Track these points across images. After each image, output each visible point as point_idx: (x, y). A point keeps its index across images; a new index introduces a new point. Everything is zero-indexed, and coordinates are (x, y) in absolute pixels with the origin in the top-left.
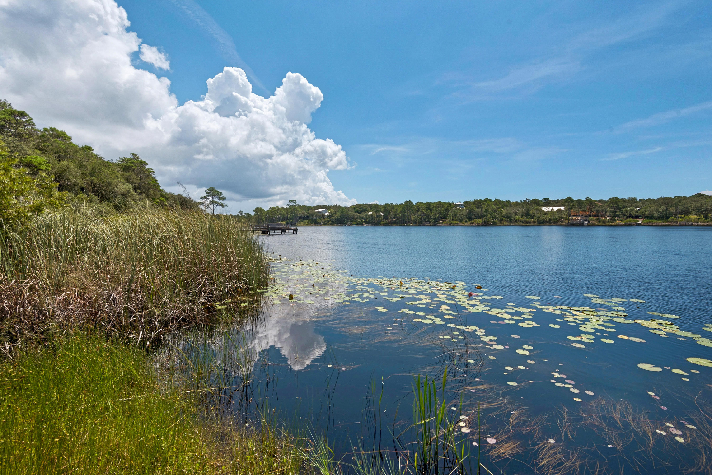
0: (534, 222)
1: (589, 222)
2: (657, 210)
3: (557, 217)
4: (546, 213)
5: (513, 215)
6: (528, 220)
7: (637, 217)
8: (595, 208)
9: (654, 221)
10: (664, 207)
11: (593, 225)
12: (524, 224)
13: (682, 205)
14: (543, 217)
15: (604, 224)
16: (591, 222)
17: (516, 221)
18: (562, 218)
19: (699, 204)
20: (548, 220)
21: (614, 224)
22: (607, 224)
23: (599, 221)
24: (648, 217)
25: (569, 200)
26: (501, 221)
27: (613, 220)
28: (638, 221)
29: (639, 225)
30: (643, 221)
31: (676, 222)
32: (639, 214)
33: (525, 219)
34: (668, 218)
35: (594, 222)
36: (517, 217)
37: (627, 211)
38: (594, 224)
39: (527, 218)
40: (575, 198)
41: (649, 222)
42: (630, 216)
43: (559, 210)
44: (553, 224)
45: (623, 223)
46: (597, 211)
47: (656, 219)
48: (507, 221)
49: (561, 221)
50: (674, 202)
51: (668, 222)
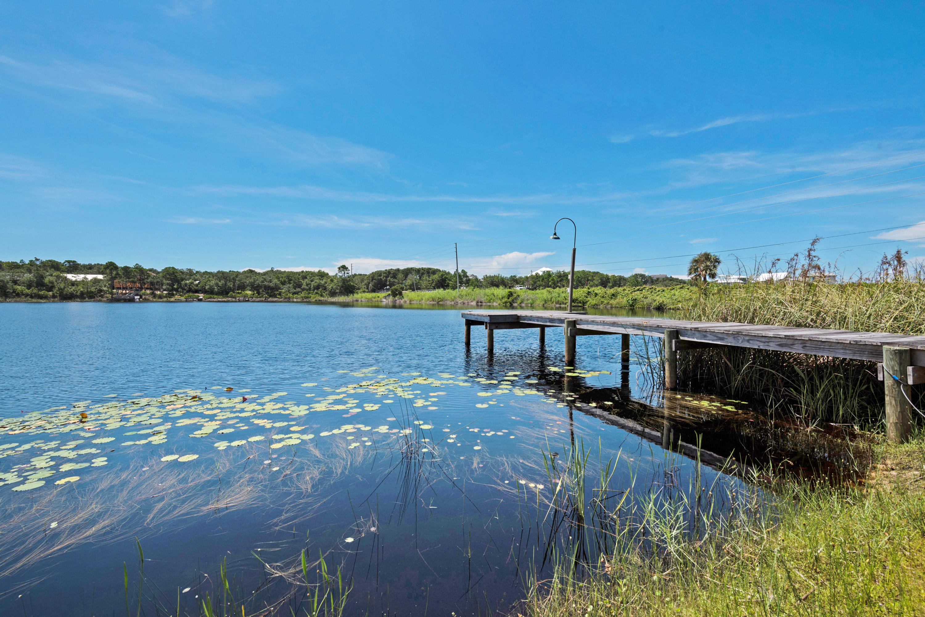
0: (54, 296)
1: (141, 297)
2: (217, 285)
3: (93, 289)
4: (73, 284)
5: (10, 285)
6: (42, 293)
7: (197, 291)
8: (147, 278)
9: (215, 296)
10: (223, 282)
11: (146, 300)
12: (34, 300)
13: (239, 281)
14: (71, 289)
15: (161, 300)
16: (143, 297)
17: (18, 295)
18: (101, 291)
19: (252, 280)
20: (78, 293)
21: (172, 299)
22: (165, 299)
23: (154, 295)
24: (208, 292)
25: (111, 266)
27: (171, 295)
28: (199, 296)
29: (200, 300)
30: (204, 297)
31: (235, 297)
32: (199, 287)
33: (35, 291)
34: (227, 293)
35: (147, 297)
36: (19, 288)
37: (186, 284)
38: (148, 300)
39: (40, 290)
40: (120, 264)
41: (211, 298)
42: (190, 291)
43: (96, 281)
44: (87, 299)
45: (183, 298)
46: (152, 283)
47: (216, 295)
49: (100, 296)
50: (232, 277)
51: (228, 297)
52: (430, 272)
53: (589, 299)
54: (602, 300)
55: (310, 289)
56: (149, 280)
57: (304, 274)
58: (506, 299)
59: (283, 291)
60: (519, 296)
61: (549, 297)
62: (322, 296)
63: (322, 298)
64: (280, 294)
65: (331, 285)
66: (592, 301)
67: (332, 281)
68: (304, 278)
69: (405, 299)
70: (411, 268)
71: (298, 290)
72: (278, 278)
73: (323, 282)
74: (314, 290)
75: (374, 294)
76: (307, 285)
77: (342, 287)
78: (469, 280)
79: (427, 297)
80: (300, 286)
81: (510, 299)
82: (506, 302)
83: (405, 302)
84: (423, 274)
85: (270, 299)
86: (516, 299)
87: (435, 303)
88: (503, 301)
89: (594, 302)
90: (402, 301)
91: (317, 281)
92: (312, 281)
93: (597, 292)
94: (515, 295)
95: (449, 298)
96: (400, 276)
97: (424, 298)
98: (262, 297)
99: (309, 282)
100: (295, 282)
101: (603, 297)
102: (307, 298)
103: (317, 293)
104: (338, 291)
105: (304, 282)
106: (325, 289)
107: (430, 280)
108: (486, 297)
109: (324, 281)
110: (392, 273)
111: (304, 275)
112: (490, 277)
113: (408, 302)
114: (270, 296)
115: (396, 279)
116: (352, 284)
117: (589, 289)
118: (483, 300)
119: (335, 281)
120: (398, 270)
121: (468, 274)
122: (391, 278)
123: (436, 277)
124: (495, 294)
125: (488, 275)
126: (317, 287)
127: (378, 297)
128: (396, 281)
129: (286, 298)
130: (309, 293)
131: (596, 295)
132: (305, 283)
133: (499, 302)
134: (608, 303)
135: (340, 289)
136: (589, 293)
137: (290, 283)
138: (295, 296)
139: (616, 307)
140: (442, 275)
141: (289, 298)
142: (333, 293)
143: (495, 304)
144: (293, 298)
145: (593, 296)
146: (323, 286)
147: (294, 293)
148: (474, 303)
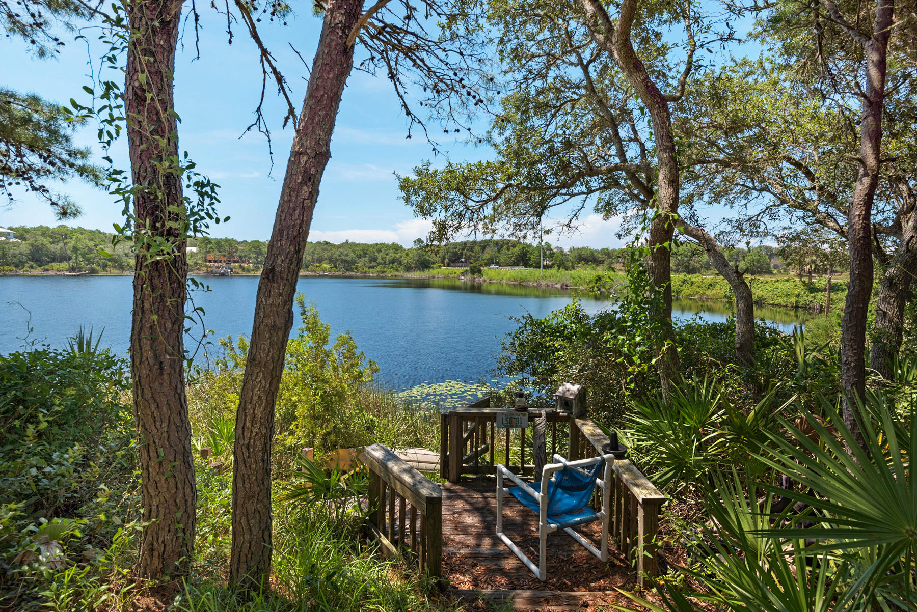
1: (232, 271)
8: (236, 252)
11: (237, 275)
13: (317, 254)
15: (245, 274)
16: (234, 270)
18: (196, 264)
19: (329, 253)
21: (259, 273)
22: (252, 273)
23: (242, 269)
25: (206, 241)
26: (104, 267)
27: (256, 269)
31: (315, 272)
34: (307, 267)
35: (237, 270)
38: (238, 273)
43: (191, 254)
46: (241, 257)
48: (115, 267)
49: (196, 269)
50: (311, 250)
51: (308, 271)
52: (510, 244)
53: (683, 288)
54: (698, 290)
55: (385, 263)
56: (238, 254)
57: (378, 247)
58: (593, 284)
59: (360, 265)
60: (607, 281)
62: (397, 270)
63: (397, 273)
64: (356, 268)
65: (407, 259)
66: (687, 291)
67: (407, 254)
68: (379, 251)
69: (485, 277)
70: (489, 241)
71: (374, 264)
72: (354, 251)
73: (398, 256)
74: (389, 264)
75: (450, 269)
76: (382, 259)
77: (418, 261)
78: (554, 253)
79: (508, 276)
80: (375, 260)
81: (598, 284)
82: (593, 287)
83: (485, 281)
84: (502, 246)
85: (347, 274)
86: (604, 283)
87: (516, 283)
88: (591, 285)
89: (689, 292)
90: (482, 279)
91: (392, 255)
92: (387, 255)
93: (693, 280)
94: (603, 279)
95: (532, 279)
96: (477, 248)
97: (505, 278)
98: (340, 271)
99: (384, 255)
100: (370, 256)
101: (699, 287)
102: (383, 272)
103: (392, 268)
104: (413, 266)
105: (380, 256)
106: (400, 263)
107: (510, 253)
108: (572, 280)
109: (399, 254)
110: (468, 245)
111: (379, 247)
112: (578, 249)
113: (488, 281)
114: (347, 270)
115: (473, 252)
116: (427, 258)
118: (568, 283)
119: (411, 255)
120: (475, 242)
121: (552, 247)
122: (467, 250)
123: (516, 250)
124: (582, 277)
125: (575, 247)
126: (393, 262)
127: (455, 273)
128: (473, 254)
129: (362, 273)
130: (384, 268)
131: (693, 283)
132: (380, 257)
133: (586, 286)
134: (704, 294)
135: (416, 264)
136: (684, 281)
137: (365, 257)
138: (371, 270)
139: (711, 299)
140: (523, 248)
141: (366, 273)
142: (408, 269)
143: (581, 287)
144: (369, 273)
145: (688, 285)
146: (398, 260)
147: (370, 267)
148: (559, 286)
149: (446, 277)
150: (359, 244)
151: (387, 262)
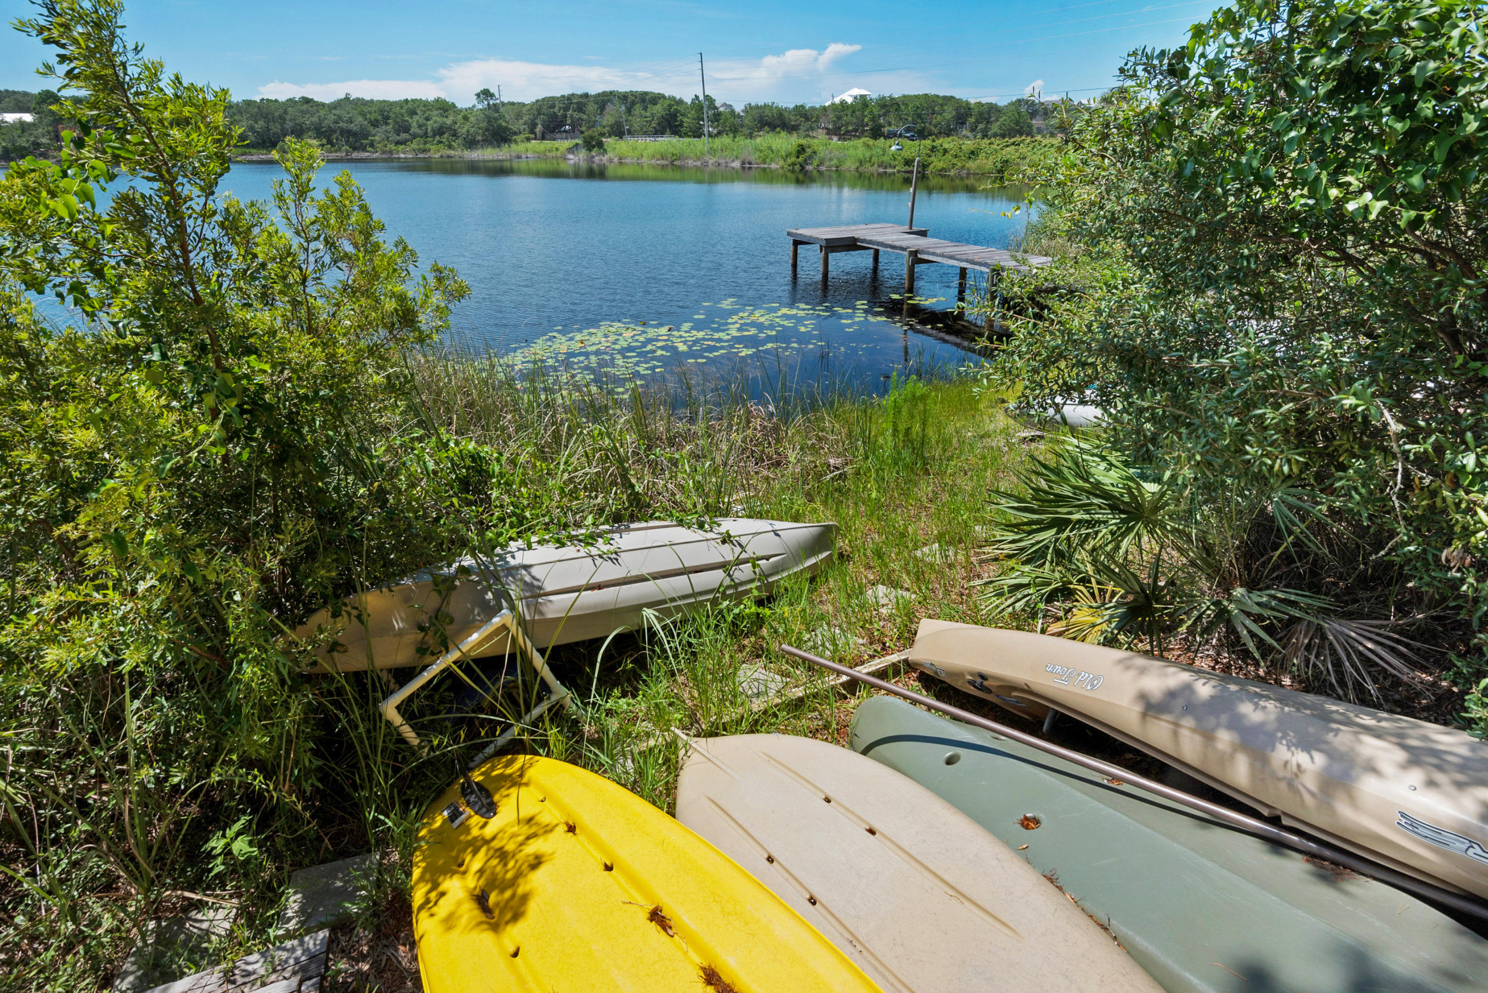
2: (252, 129)
3: (25, 141)
9: (254, 151)
19: (315, 119)
34: (274, 145)
41: (246, 155)
43: (23, 126)
47: (255, 148)
50: (277, 114)
52: (647, 99)
53: (933, 159)
54: (955, 161)
55: (426, 135)
57: (410, 105)
58: (793, 159)
59: (377, 138)
60: (815, 152)
61: (868, 155)
62: (450, 147)
63: (452, 153)
64: (372, 145)
65: (466, 127)
66: (937, 163)
67: (466, 118)
68: (413, 113)
69: (610, 155)
70: (611, 93)
71: (404, 136)
72: (363, 114)
73: (449, 121)
74: (434, 136)
75: (547, 144)
76: (420, 126)
77: (487, 130)
78: (720, 114)
79: (650, 151)
80: (407, 130)
81: (801, 159)
82: (793, 164)
83: (611, 161)
84: (633, 103)
85: (355, 155)
86: (810, 157)
87: (665, 162)
88: (789, 161)
89: (941, 165)
90: (605, 158)
91: (436, 120)
92: (427, 119)
93: (946, 146)
94: (809, 151)
95: (692, 155)
96: (591, 107)
97: (645, 154)
98: (339, 150)
99: (422, 121)
100: (396, 123)
101: (956, 156)
102: (424, 151)
103: (441, 142)
104: (479, 138)
105: (414, 122)
106: (455, 134)
107: (648, 114)
108: (758, 153)
109: (451, 118)
110: (574, 101)
111: (412, 107)
112: (757, 107)
113: (616, 160)
114: (355, 149)
115: (584, 113)
116: (504, 124)
117: (934, 141)
118: (752, 158)
119: (472, 119)
120: (586, 95)
121: (718, 104)
122: (574, 111)
123: (658, 110)
124: (774, 148)
125: (753, 104)
126: (440, 131)
127: (557, 149)
128: (584, 117)
129: (384, 152)
130: (426, 143)
131: (945, 151)
132: (414, 124)
133: (781, 163)
134: (963, 167)
135: (484, 134)
136: (933, 149)
137: (387, 124)
138: (401, 147)
139: (974, 174)
140: (670, 106)
141: (391, 152)
142: (471, 143)
143: (773, 166)
144: (398, 152)
145: (939, 155)
146: (449, 128)
147: (398, 143)
148: (737, 164)
149: (542, 156)
150: (372, 101)
151: (430, 134)
